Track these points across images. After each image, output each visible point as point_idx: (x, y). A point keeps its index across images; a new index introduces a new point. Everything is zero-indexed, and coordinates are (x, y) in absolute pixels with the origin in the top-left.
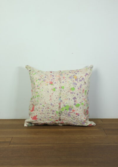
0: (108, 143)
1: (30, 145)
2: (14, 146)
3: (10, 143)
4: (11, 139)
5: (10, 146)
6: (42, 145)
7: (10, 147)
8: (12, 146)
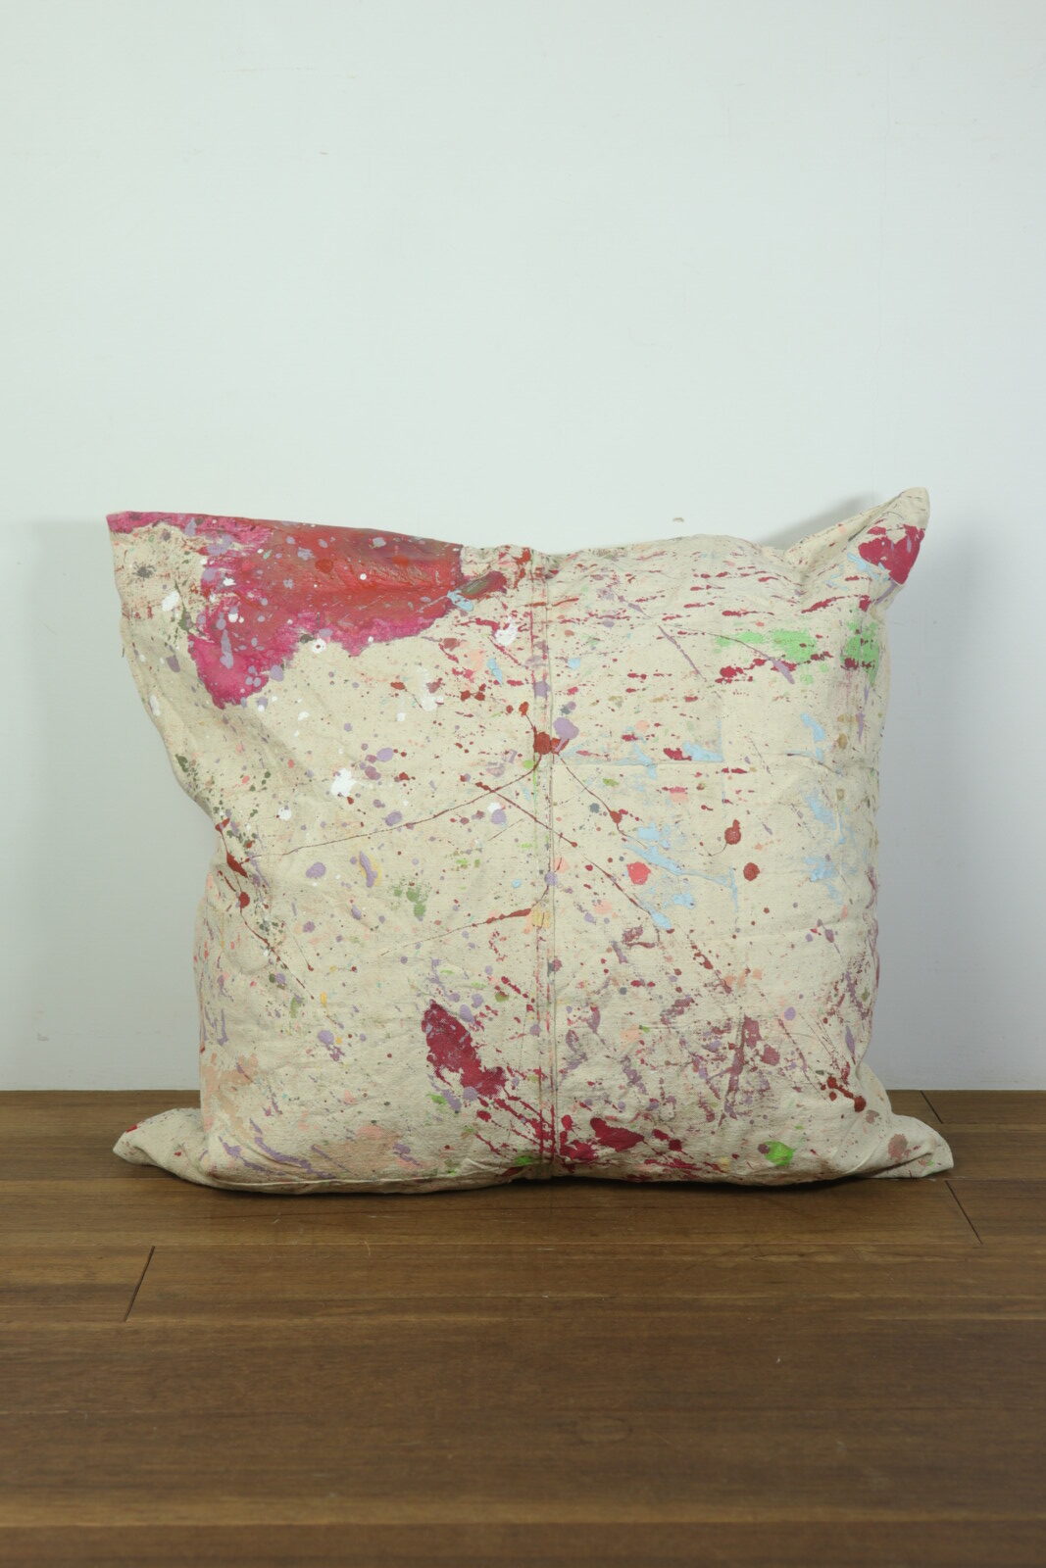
0: (993, 1307)
1: (303, 1321)
2: (171, 1321)
3: (131, 1296)
4: (143, 1261)
5: (133, 1321)
6: (411, 1319)
7: (136, 1332)
8: (155, 1321)
